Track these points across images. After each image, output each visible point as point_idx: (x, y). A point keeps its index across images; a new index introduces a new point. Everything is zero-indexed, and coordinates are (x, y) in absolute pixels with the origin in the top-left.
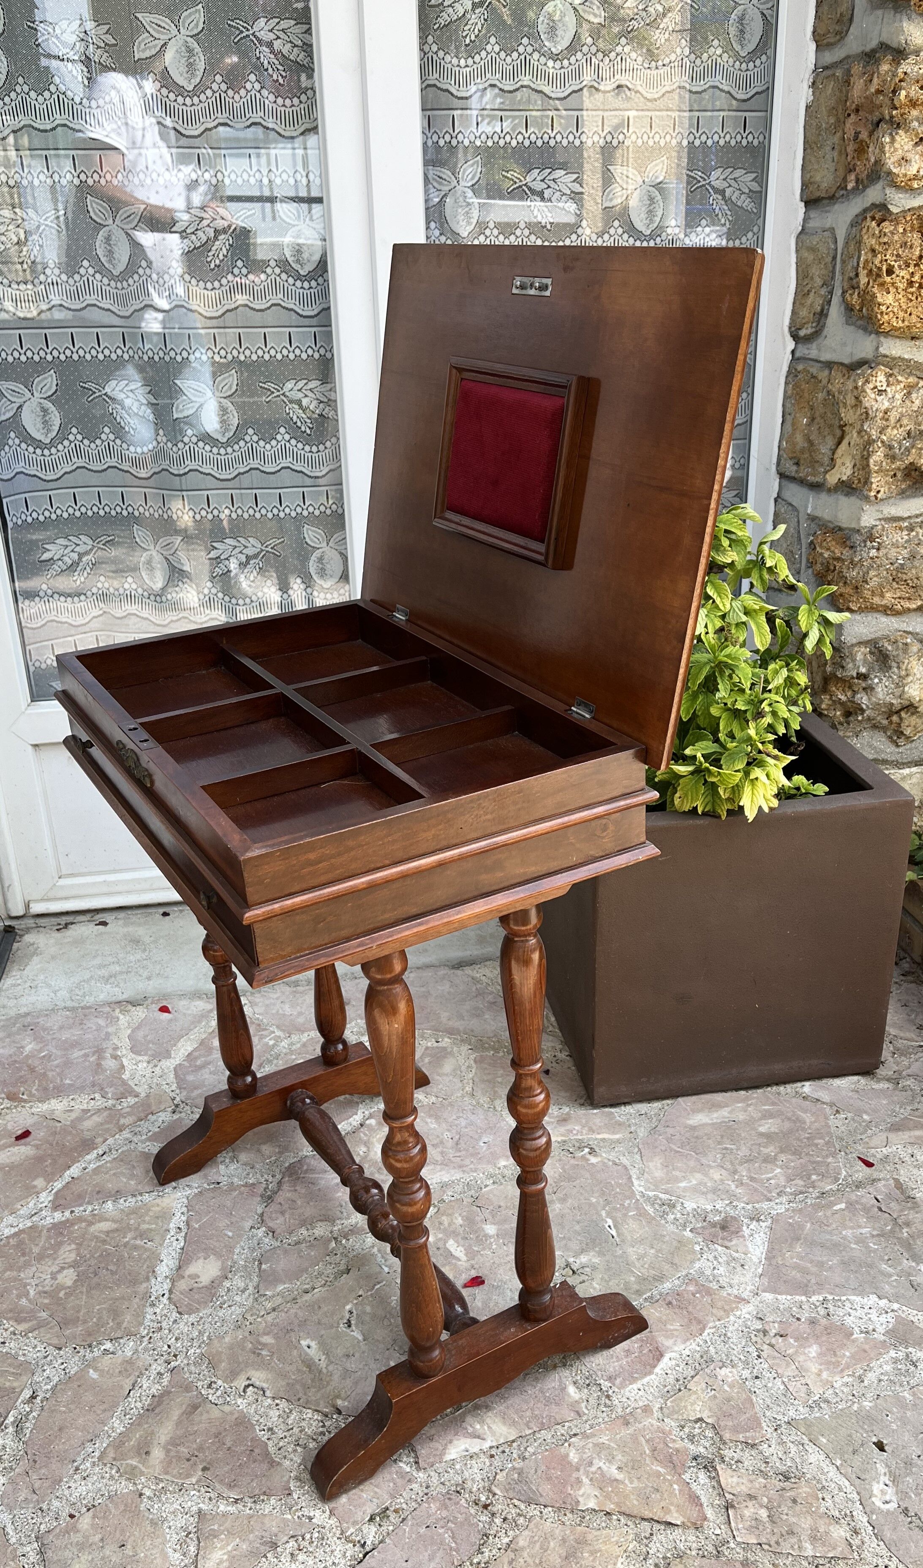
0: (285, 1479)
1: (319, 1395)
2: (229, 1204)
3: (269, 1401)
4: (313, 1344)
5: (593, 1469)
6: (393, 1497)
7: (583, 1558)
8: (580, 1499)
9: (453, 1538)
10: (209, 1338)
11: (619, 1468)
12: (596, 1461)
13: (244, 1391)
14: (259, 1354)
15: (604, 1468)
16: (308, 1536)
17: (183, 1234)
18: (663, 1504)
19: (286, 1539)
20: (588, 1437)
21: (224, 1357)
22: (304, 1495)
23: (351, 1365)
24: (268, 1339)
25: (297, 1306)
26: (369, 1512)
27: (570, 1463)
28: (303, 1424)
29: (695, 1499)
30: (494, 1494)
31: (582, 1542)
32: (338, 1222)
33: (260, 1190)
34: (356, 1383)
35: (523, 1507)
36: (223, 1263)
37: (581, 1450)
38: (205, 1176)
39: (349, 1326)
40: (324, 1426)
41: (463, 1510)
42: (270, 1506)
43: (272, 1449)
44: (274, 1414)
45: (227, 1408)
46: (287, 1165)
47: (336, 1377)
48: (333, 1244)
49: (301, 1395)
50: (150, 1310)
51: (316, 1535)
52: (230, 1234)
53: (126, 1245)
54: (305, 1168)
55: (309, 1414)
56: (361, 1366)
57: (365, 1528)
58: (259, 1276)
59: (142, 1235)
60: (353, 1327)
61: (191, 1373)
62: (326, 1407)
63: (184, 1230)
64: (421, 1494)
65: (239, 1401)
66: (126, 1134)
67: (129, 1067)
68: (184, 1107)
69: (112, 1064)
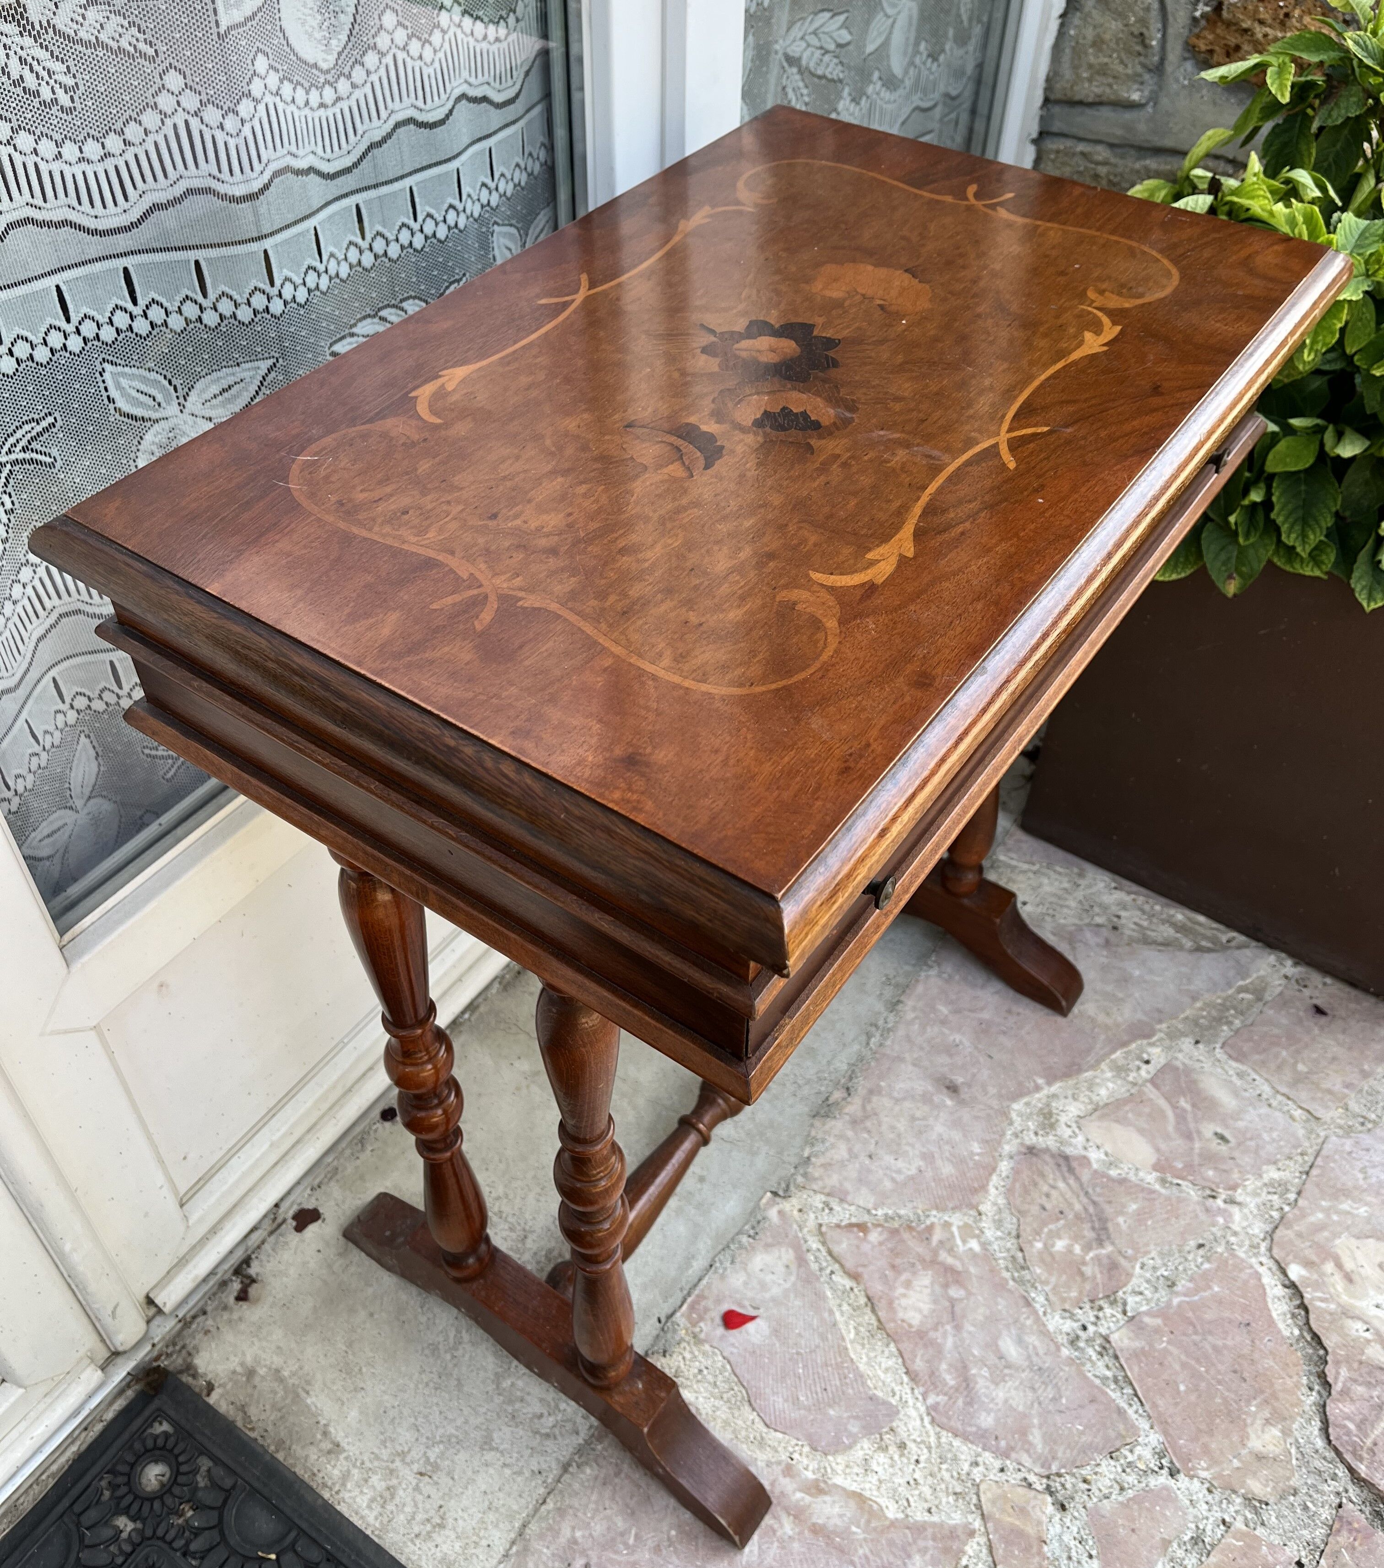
67: (868, 1487)
68: (1063, 1485)
69: (836, 1510)
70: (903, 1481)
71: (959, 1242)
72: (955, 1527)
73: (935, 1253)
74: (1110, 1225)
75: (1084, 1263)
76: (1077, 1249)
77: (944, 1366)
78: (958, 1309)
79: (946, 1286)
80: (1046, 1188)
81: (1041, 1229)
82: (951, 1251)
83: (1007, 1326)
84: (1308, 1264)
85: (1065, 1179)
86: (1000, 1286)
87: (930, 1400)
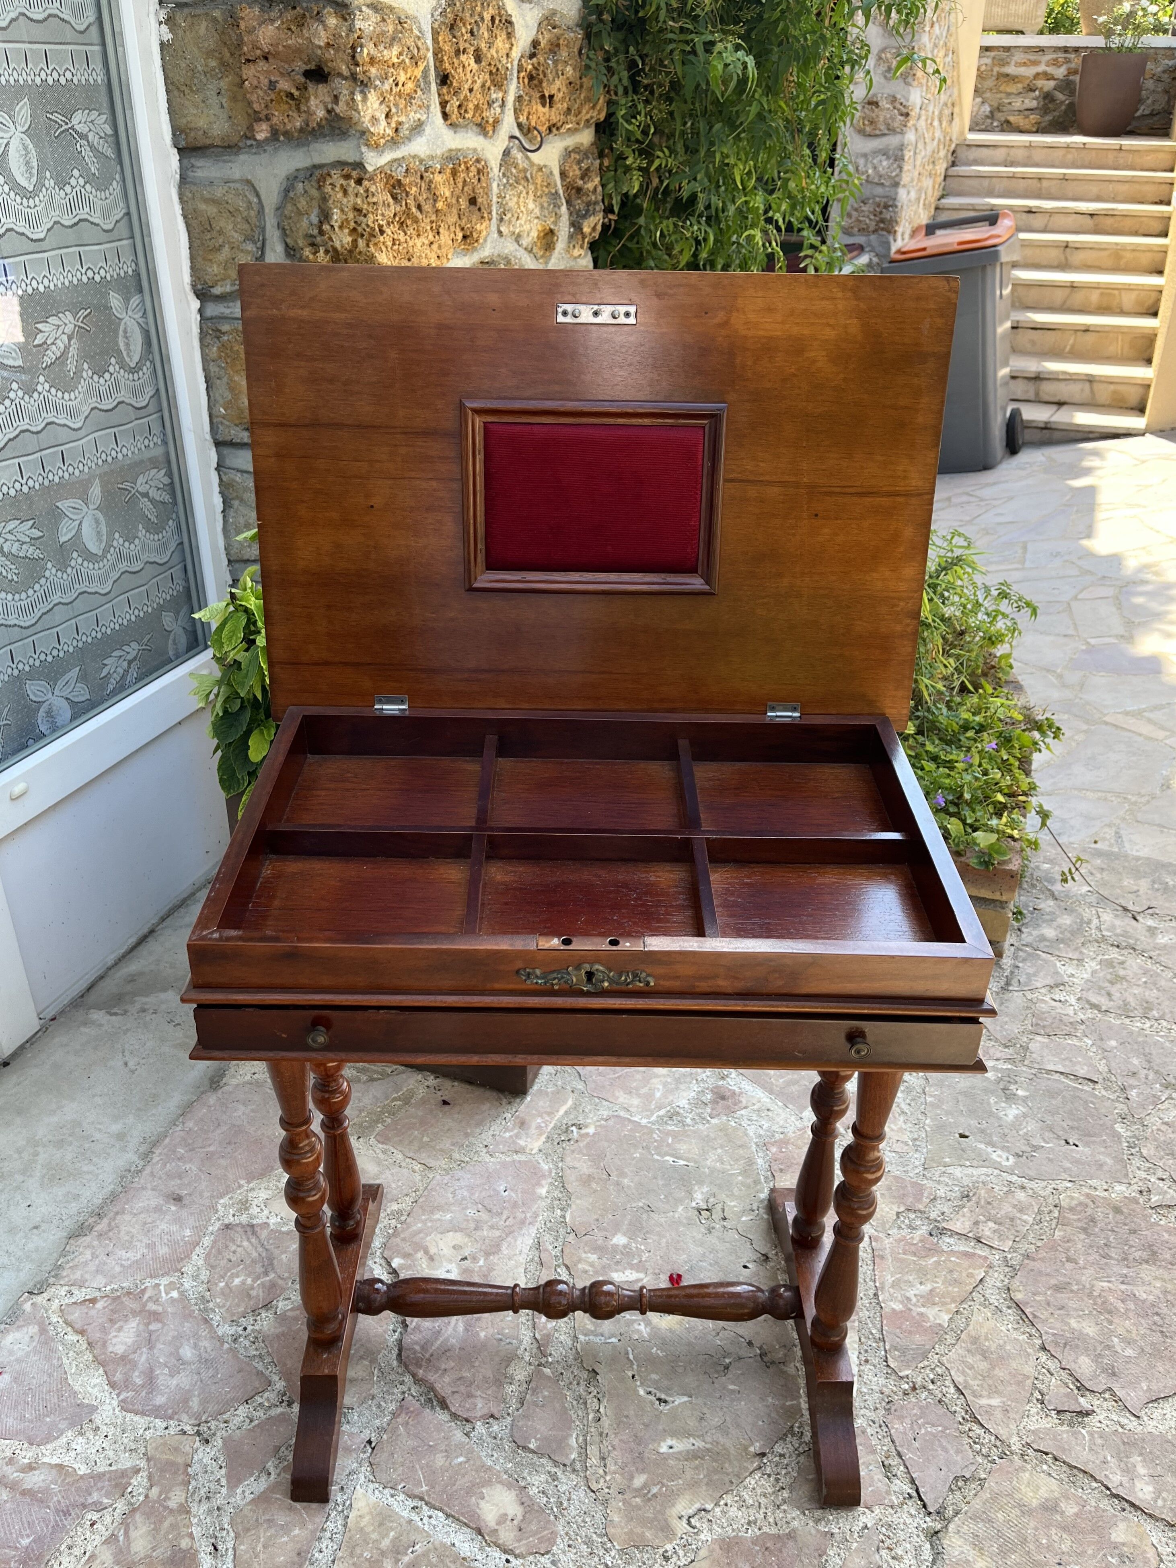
0: (813, 1532)
1: (735, 1463)
2: (412, 1443)
3: (717, 1510)
4: (669, 1442)
5: (914, 1300)
6: (874, 1452)
7: (989, 1347)
8: (938, 1321)
9: (933, 1426)
10: (600, 1536)
11: (921, 1283)
12: (908, 1294)
13: (694, 1528)
14: (654, 1495)
15: (917, 1292)
16: (881, 1537)
17: (425, 1508)
18: (964, 1274)
19: (877, 1557)
20: (883, 1288)
21: (639, 1530)
22: (838, 1523)
23: (716, 1421)
24: (639, 1481)
25: (612, 1436)
26: (881, 1477)
27: (901, 1312)
28: (759, 1491)
29: (966, 1254)
30: (907, 1376)
31: (975, 1340)
32: (520, 1352)
33: (413, 1404)
34: (738, 1426)
36: (500, 1482)
37: (892, 1298)
38: (348, 1450)
39: (665, 1402)
40: (769, 1476)
41: (911, 1406)
42: (835, 1558)
43: (774, 1531)
44: (733, 1511)
46: (395, 1363)
47: (722, 1440)
48: (547, 1371)
49: (727, 1479)
52: (461, 1459)
54: (417, 1348)
55: (751, 1481)
56: (720, 1414)
57: (894, 1488)
58: (542, 1455)
59: (396, 1551)
60: (667, 1399)
62: (752, 1462)
63: (420, 1503)
64: (879, 1430)
65: (702, 1537)
66: (199, 1510)
67: (67, 1459)
68: (209, 1428)
69: (42, 1477)
70: (94, 1451)
71: (163, 1294)
72: (126, 1470)
73: (145, 1305)
74: (275, 1262)
75: (252, 1288)
76: (249, 1281)
77: (137, 1373)
78: (154, 1337)
79: (149, 1324)
80: (233, 1248)
81: (226, 1274)
82: (156, 1302)
83: (188, 1340)
84: (406, 1256)
85: (248, 1240)
86: (188, 1316)
87: (122, 1397)
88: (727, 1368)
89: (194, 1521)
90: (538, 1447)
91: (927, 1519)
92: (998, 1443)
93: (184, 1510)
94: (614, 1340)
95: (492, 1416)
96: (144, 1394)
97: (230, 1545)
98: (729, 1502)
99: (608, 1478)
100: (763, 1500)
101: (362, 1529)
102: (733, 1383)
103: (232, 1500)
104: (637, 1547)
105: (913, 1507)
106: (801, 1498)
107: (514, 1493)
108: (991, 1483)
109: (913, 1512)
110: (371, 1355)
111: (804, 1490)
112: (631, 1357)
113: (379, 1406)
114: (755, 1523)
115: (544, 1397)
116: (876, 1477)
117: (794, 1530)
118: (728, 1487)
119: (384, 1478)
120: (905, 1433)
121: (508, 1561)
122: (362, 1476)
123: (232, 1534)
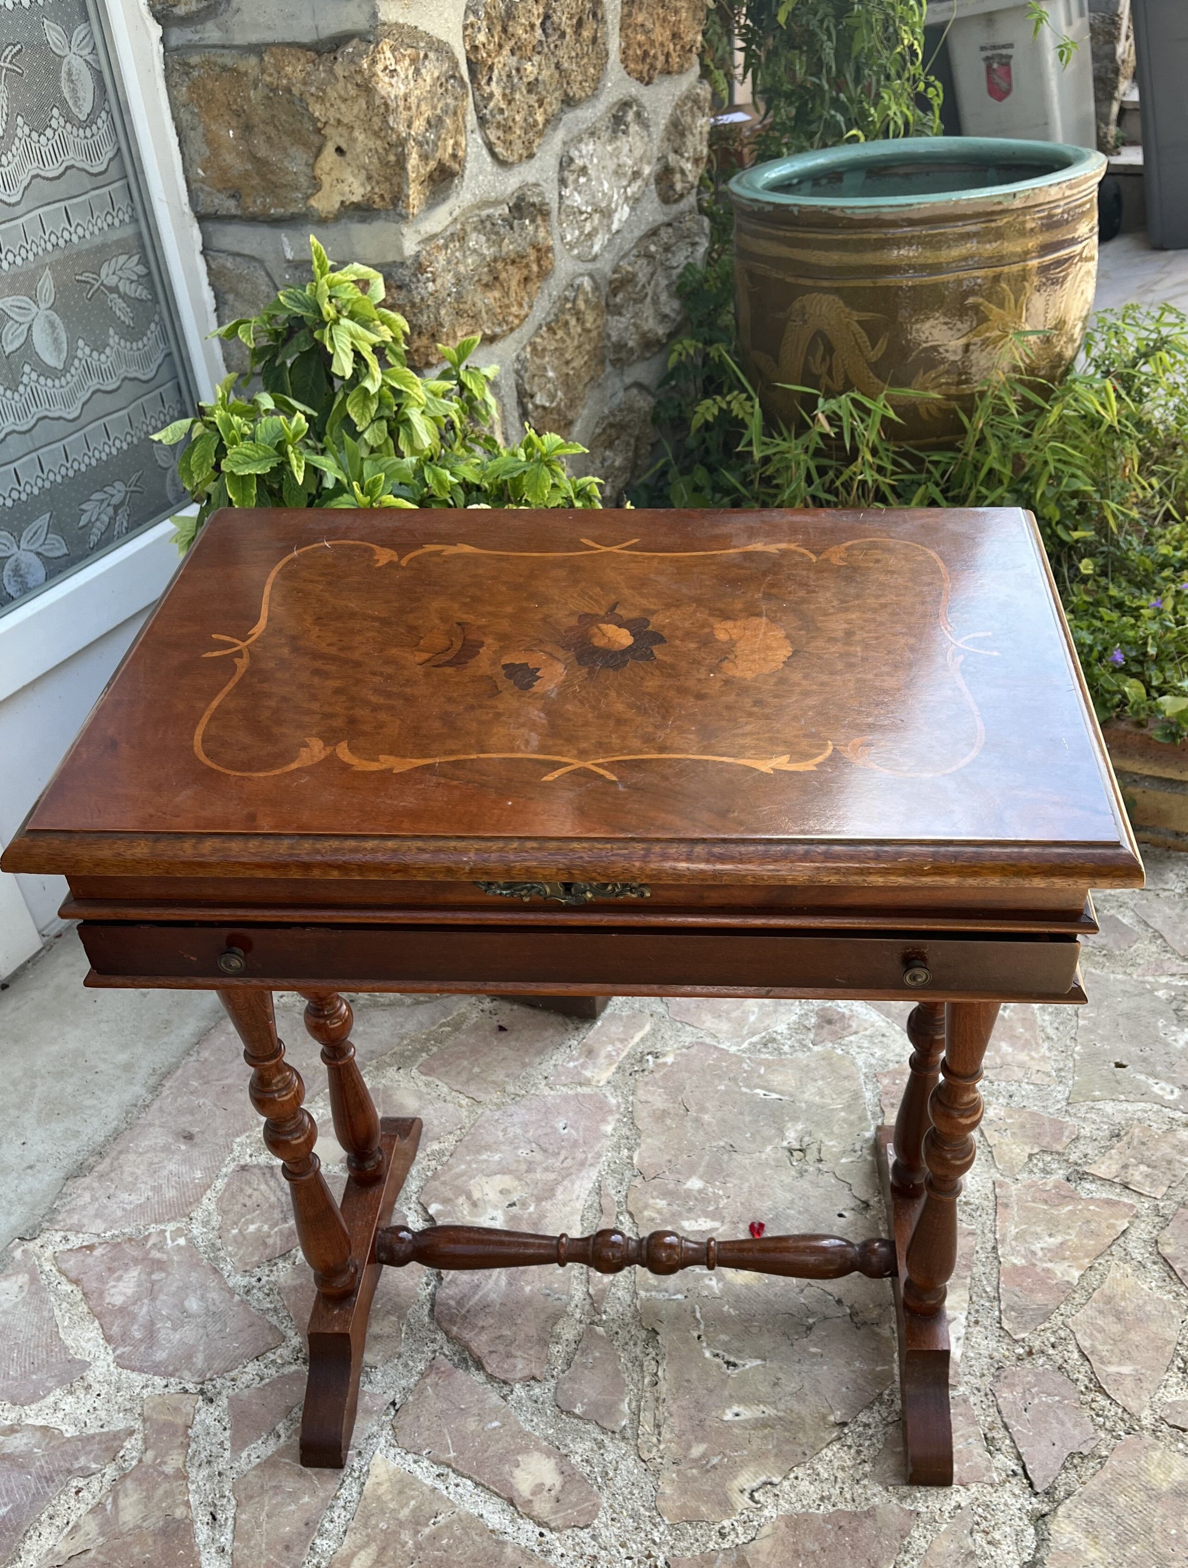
0: (897, 1510)
1: (811, 1433)
2: (441, 1405)
3: (786, 1483)
4: (736, 1409)
5: (1040, 1254)
6: (976, 1423)
7: (1124, 1308)
8: (1067, 1278)
9: (1049, 1395)
10: (649, 1509)
11: (1050, 1235)
12: (1033, 1248)
13: (757, 1502)
14: (714, 1466)
15: (1043, 1246)
16: (977, 1518)
17: (451, 1475)
18: (1104, 1225)
19: (969, 1541)
20: (1003, 1241)
21: (693, 1504)
22: (926, 1501)
23: (792, 1386)
24: (697, 1451)
25: (670, 1402)
26: (981, 1451)
27: (1023, 1267)
28: (836, 1464)
29: (1108, 1202)
30: (1023, 1340)
31: (1109, 1300)
32: (570, 1309)
33: (445, 1364)
34: (818, 1392)
35: (1047, 1325)
36: (538, 1449)
37: (1014, 1251)
38: (369, 1412)
39: (735, 1365)
40: (850, 1447)
41: (1025, 1372)
42: (918, 1538)
43: (850, 1507)
44: (804, 1486)
45: (766, 1530)
46: (427, 1319)
47: (796, 1407)
48: (600, 1330)
49: (799, 1450)
50: (553, 1559)
51: (980, 1510)
52: (496, 1424)
53: (418, 1547)
54: (452, 1303)
55: (827, 1453)
57: (996, 1463)
58: (589, 1421)
59: (417, 1522)
60: (738, 1362)
61: (688, 1549)
62: (831, 1433)
63: (446, 1470)
64: (983, 1399)
65: (766, 1513)
66: (199, 1473)
68: (214, 1386)
69: (25, 1440)
70: (85, 1411)
71: (169, 1241)
72: (119, 1432)
73: (147, 1253)
75: (269, 1236)
76: (266, 1228)
77: (136, 1327)
78: (156, 1287)
79: (150, 1273)
80: (246, 1192)
81: (239, 1220)
82: (160, 1249)
83: (195, 1291)
84: (445, 1201)
85: (263, 1183)
86: (196, 1265)
87: (118, 1352)
88: (810, 1328)
89: (192, 1487)
90: (584, 1413)
91: (1033, 1500)
92: (1126, 1416)
93: (182, 1476)
94: (679, 1296)
95: (534, 1378)
96: (142, 1349)
97: (230, 1514)
98: (800, 1475)
99: (662, 1447)
100: (840, 1475)
101: (379, 1498)
102: (815, 1346)
103: (236, 1465)
104: (690, 1522)
105: (1017, 1486)
106: (885, 1472)
107: (553, 1461)
108: (1113, 1462)
109: (1017, 1492)
110: (399, 1310)
111: (890, 1463)
112: (698, 1315)
113: (406, 1365)
114: (829, 1498)
115: (595, 1359)
116: (975, 1452)
117: (874, 1508)
118: (800, 1458)
119: (407, 1442)
120: (1015, 1403)
121: (541, 1535)
122: (382, 1440)
123: (234, 1502)
